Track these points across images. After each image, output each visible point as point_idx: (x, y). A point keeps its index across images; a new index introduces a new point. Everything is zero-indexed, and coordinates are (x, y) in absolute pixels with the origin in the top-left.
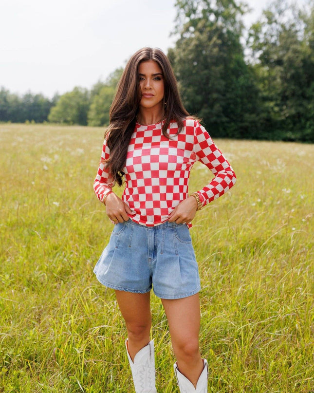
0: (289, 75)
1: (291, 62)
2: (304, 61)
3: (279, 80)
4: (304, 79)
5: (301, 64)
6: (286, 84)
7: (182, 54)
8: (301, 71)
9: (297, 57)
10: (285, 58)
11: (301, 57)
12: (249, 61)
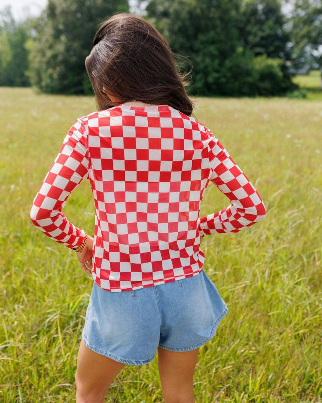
0: (176, 27)
1: (177, 14)
2: (190, 13)
3: (167, 33)
4: (191, 31)
5: (187, 16)
6: (174, 37)
7: (64, 5)
8: (188, 23)
9: (183, 9)
10: (171, 10)
11: (187, 9)
12: (134, 12)
